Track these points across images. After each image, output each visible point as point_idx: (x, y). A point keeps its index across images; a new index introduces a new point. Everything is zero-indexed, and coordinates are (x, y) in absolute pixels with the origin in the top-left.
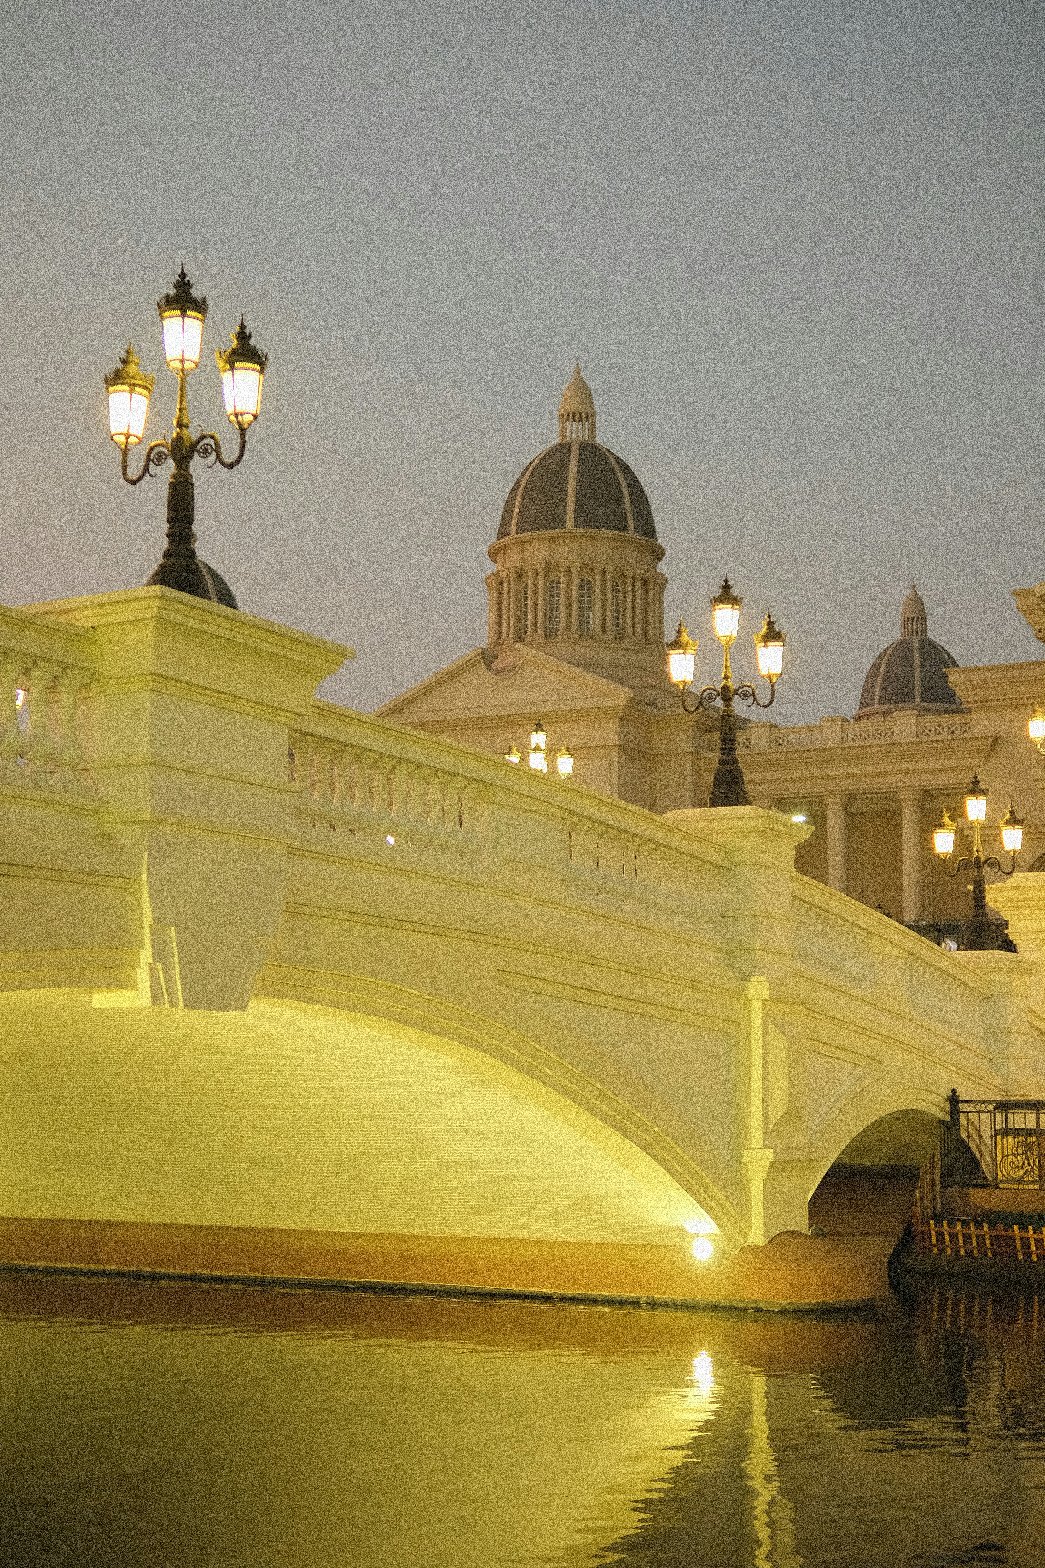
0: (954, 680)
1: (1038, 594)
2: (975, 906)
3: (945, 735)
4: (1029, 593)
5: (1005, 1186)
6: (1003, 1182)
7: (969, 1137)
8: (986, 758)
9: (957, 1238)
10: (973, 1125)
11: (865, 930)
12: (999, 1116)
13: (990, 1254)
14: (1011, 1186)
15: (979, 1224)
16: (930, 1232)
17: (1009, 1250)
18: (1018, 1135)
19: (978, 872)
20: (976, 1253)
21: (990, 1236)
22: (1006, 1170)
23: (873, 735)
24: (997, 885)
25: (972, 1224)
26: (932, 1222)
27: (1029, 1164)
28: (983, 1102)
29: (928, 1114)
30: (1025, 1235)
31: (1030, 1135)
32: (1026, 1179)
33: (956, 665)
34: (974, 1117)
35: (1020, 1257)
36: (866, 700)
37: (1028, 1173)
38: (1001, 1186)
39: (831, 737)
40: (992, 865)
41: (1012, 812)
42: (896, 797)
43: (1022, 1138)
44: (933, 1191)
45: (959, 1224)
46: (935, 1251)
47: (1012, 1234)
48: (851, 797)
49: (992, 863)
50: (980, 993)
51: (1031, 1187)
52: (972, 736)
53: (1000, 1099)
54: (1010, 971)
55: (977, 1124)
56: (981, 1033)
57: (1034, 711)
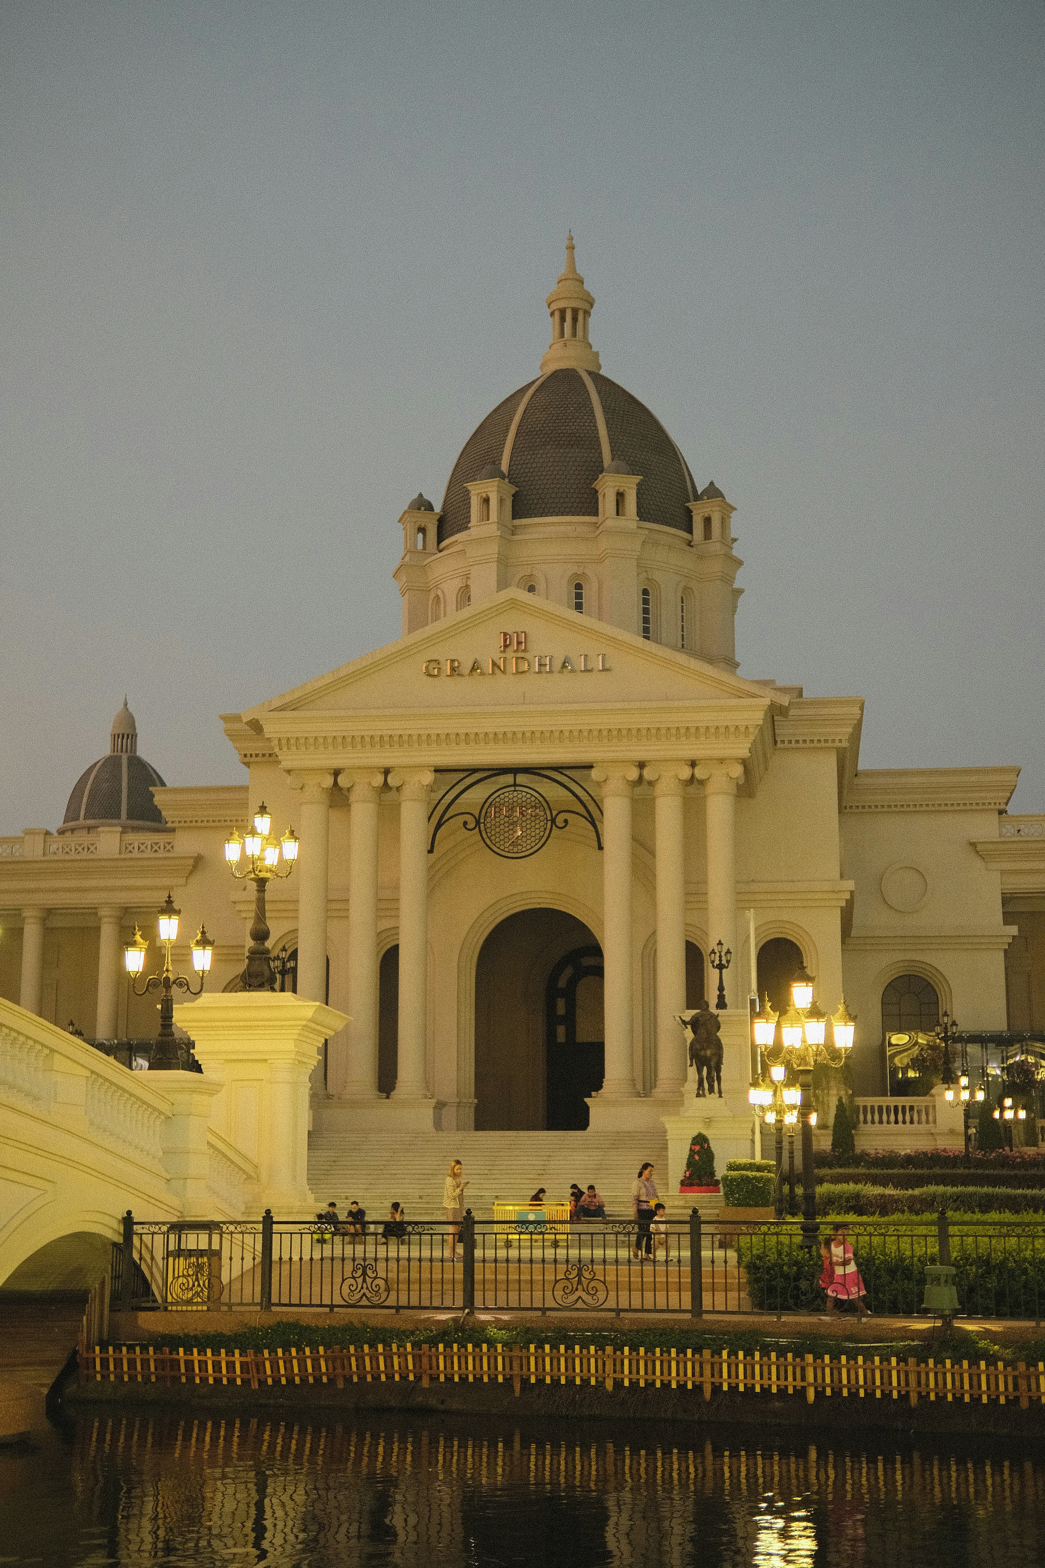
0: (160, 798)
1: (244, 721)
2: (162, 1025)
3: (149, 854)
4: (237, 718)
5: (174, 1308)
6: (172, 1304)
7: (140, 1259)
8: (187, 877)
9: (122, 1364)
10: (147, 1247)
11: (47, 1047)
12: (172, 1237)
13: (153, 1379)
14: (179, 1308)
15: (144, 1348)
16: (94, 1359)
17: (172, 1373)
18: (190, 1256)
19: (167, 992)
20: (140, 1378)
21: (155, 1360)
22: (176, 1292)
23: (76, 850)
24: (186, 1005)
25: (138, 1349)
26: (97, 1348)
27: (199, 1285)
28: (157, 1223)
29: (100, 1236)
30: (190, 1358)
31: (202, 1256)
32: (195, 1300)
33: (163, 784)
34: (147, 1239)
35: (184, 1380)
36: (71, 814)
37: (197, 1294)
38: (170, 1308)
39: (33, 850)
40: (181, 985)
41: (203, 933)
42: (96, 914)
43: (193, 1260)
44: (101, 1317)
45: (124, 1349)
46: (99, 1377)
47: (176, 1357)
48: (49, 912)
49: (181, 983)
50: (161, 1113)
51: (200, 1308)
52: (175, 855)
53: (175, 1219)
54: (194, 1091)
55: (150, 1246)
56: (160, 1154)
57: (232, 834)
